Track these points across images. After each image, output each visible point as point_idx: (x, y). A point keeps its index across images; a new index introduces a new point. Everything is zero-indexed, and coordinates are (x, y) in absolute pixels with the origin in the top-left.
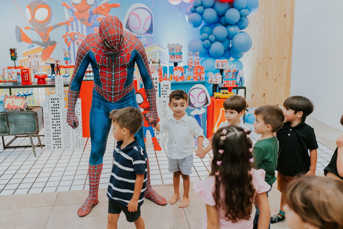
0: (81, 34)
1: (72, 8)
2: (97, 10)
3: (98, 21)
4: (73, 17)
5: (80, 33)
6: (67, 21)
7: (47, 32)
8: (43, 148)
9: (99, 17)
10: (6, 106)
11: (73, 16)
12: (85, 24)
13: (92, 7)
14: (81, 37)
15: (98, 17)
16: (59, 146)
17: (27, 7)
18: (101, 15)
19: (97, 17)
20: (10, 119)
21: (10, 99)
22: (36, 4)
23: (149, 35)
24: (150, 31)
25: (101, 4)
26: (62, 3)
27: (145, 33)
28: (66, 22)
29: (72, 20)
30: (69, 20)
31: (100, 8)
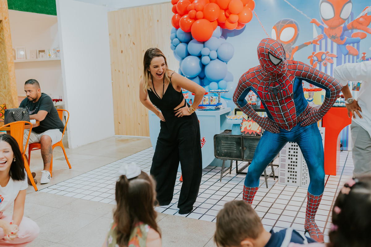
0: (330, 53)
1: (322, 25)
2: (352, 24)
3: (352, 37)
4: (322, 35)
5: (329, 53)
6: (315, 39)
7: (291, 53)
8: (276, 179)
9: (354, 33)
11: (322, 33)
12: (336, 42)
13: (346, 22)
14: (330, 58)
15: (353, 32)
16: (294, 180)
17: (273, 28)
18: (357, 30)
19: (352, 32)
20: (246, 143)
21: (247, 122)
22: (282, 24)
25: (358, 17)
26: (311, 20)
28: (313, 41)
29: (321, 38)
30: (317, 39)
31: (357, 21)
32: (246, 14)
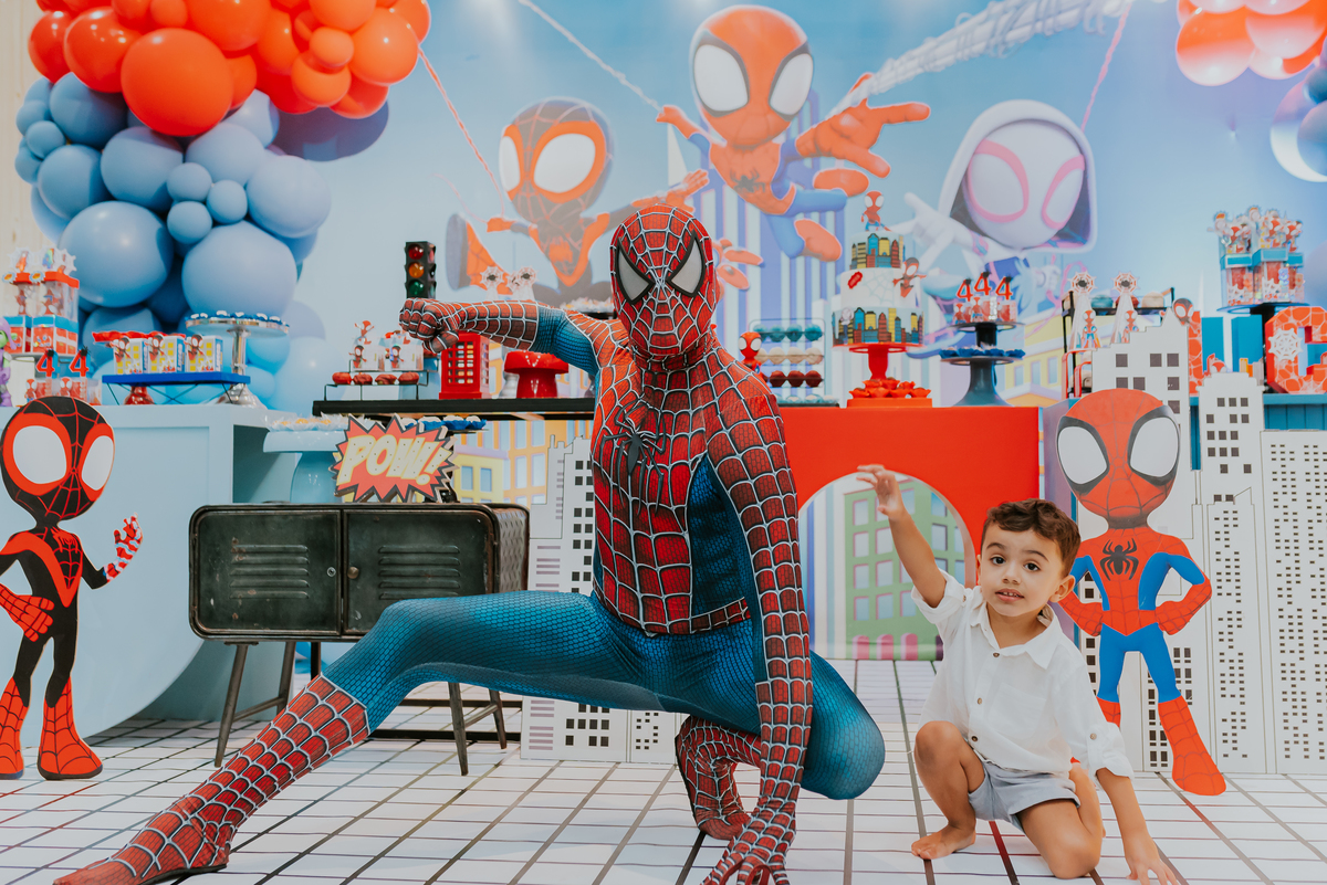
0: (735, 247)
1: (702, 132)
2: (815, 134)
3: (816, 187)
4: (703, 171)
5: (730, 245)
6: (676, 188)
7: (580, 242)
9: (823, 170)
10: (344, 478)
11: (705, 165)
12: (757, 203)
13: (794, 125)
14: (735, 265)
15: (819, 169)
16: (599, 733)
17: (507, 134)
18: (832, 160)
19: (816, 167)
20: (359, 544)
21: (370, 438)
22: (544, 120)
23: (1069, 250)
24: (1076, 228)
25: (835, 111)
26: (660, 110)
27: (1049, 243)
28: (670, 195)
29: (697, 187)
30: (683, 187)
31: (833, 125)
32: (386, 40)
